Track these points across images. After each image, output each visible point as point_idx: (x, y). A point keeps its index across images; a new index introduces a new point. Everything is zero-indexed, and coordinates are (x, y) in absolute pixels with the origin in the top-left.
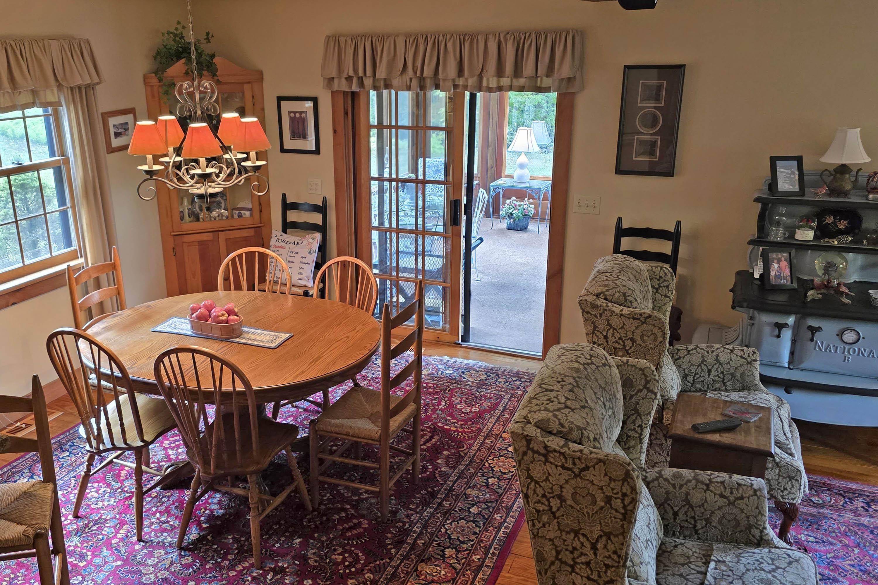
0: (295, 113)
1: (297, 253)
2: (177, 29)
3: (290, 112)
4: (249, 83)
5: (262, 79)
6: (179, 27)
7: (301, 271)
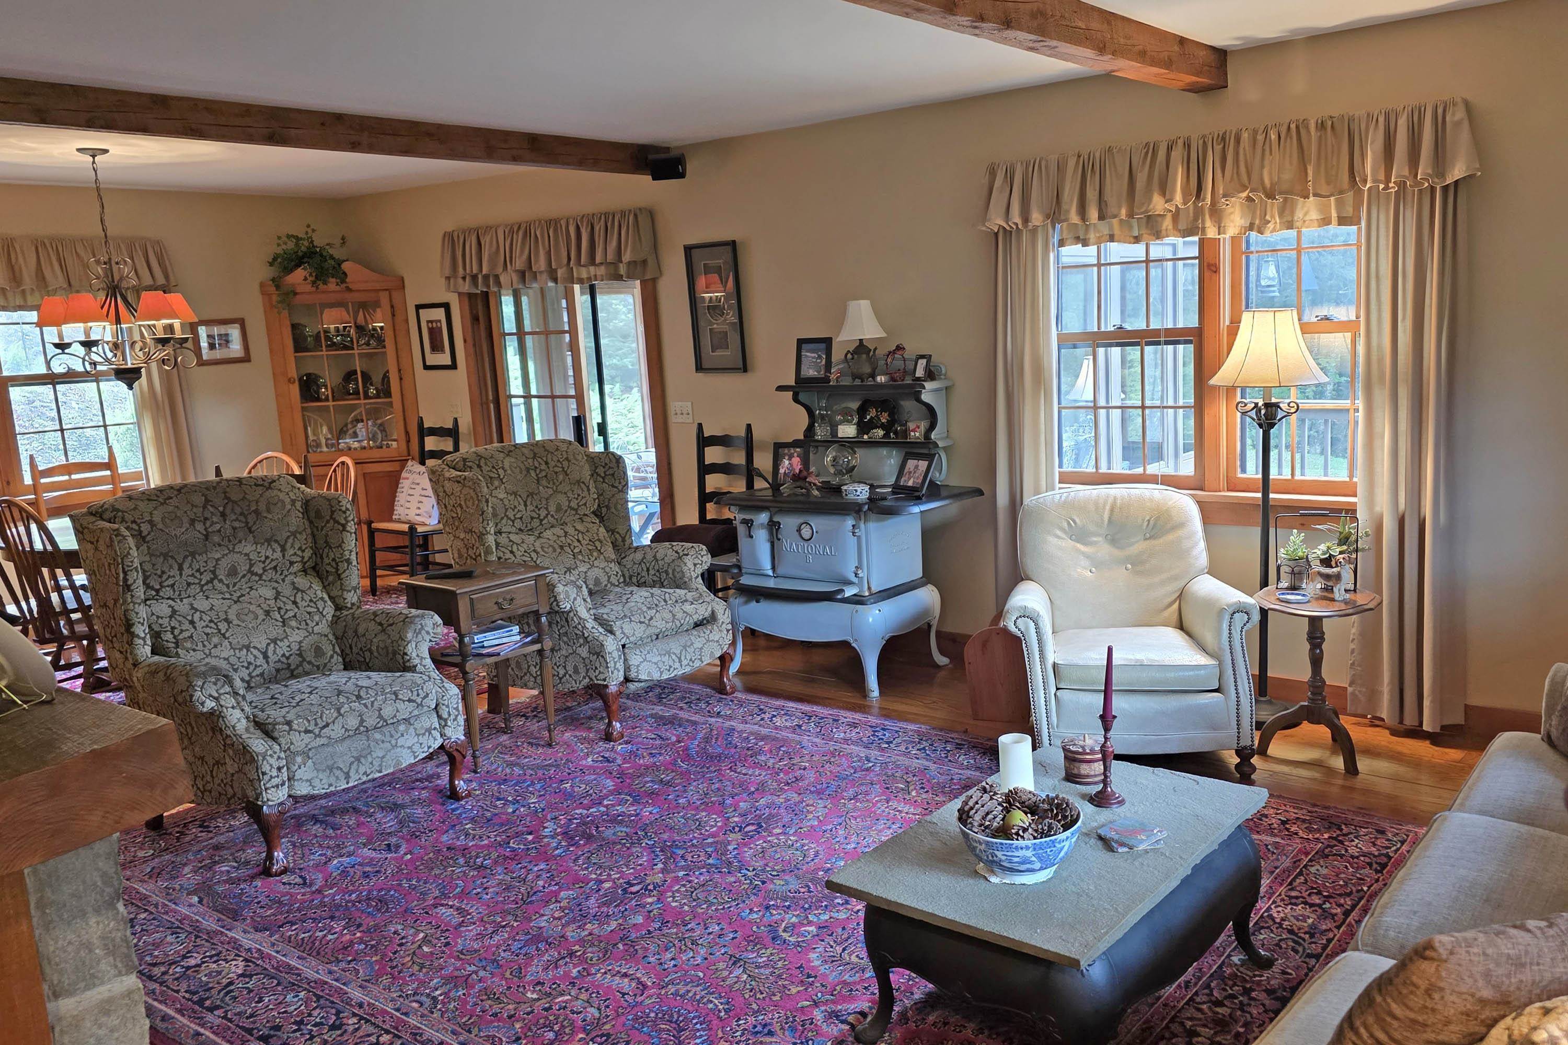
0: (431, 322)
1: (418, 484)
2: (307, 233)
3: (428, 322)
4: (386, 290)
5: (404, 287)
6: (309, 230)
7: (420, 505)
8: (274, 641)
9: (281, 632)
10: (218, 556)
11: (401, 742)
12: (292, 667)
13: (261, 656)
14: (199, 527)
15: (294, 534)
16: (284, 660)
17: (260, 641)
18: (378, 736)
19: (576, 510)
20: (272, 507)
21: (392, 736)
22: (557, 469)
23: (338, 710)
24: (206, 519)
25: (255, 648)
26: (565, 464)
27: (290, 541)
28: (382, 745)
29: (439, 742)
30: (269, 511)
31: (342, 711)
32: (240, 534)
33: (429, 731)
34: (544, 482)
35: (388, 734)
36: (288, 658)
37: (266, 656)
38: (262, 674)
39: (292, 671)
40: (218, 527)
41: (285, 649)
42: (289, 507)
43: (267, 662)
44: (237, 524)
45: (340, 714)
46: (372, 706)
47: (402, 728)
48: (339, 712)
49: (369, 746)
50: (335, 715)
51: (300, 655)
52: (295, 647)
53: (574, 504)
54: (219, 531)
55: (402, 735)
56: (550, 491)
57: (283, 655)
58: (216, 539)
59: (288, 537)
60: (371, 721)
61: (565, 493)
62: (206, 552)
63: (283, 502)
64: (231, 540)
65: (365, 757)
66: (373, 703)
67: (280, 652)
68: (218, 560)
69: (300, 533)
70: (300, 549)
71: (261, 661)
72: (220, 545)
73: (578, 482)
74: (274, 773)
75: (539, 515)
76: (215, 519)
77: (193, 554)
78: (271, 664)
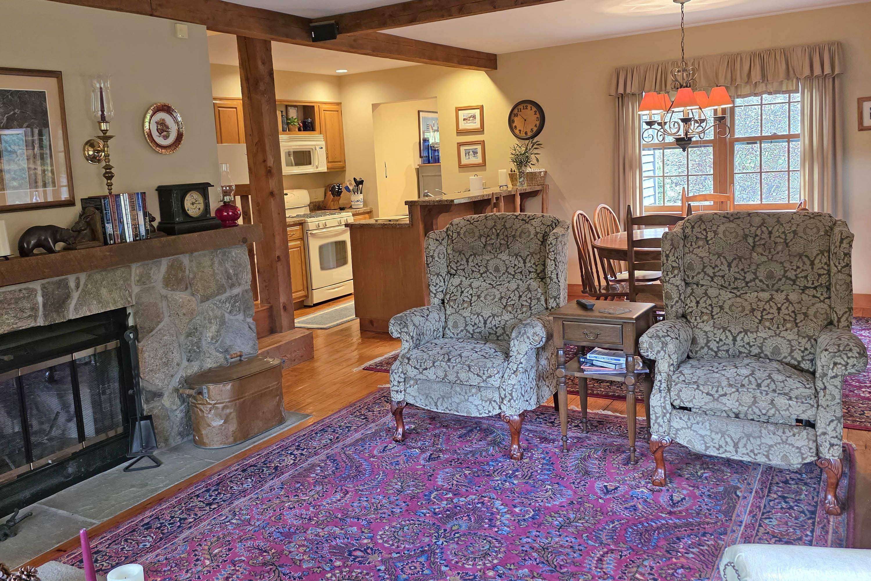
8: (494, 316)
9: (500, 311)
10: (488, 258)
11: (471, 399)
12: (498, 334)
13: (483, 322)
14: (483, 240)
15: (532, 254)
16: (494, 328)
17: (486, 313)
18: (458, 389)
19: (794, 281)
20: (523, 234)
21: (466, 393)
22: (778, 240)
23: (434, 363)
24: (488, 236)
25: (482, 316)
26: (790, 236)
27: (529, 258)
28: (459, 396)
29: (497, 411)
30: (520, 237)
31: (435, 364)
32: (503, 248)
33: (490, 401)
34: (760, 250)
35: (464, 391)
36: (496, 328)
37: (485, 323)
38: (480, 333)
39: (498, 337)
40: (493, 241)
41: (497, 322)
42: (532, 236)
43: (485, 327)
44: (502, 242)
45: (434, 366)
46: (453, 368)
47: (474, 391)
48: (433, 364)
49: (451, 392)
50: (431, 365)
51: (504, 329)
52: (503, 323)
53: (791, 274)
54: (493, 244)
55: (473, 396)
56: (764, 259)
57: (495, 325)
58: (489, 248)
59: (528, 255)
60: (452, 377)
61: (781, 263)
62: (482, 255)
63: (529, 232)
64: (497, 250)
65: (447, 398)
66: (454, 366)
67: (494, 323)
68: (488, 261)
69: (536, 254)
70: (534, 264)
71: (481, 325)
72: (490, 252)
73: (800, 256)
74: (396, 383)
75: (745, 278)
76: (493, 237)
77: (475, 255)
78: (487, 329)
